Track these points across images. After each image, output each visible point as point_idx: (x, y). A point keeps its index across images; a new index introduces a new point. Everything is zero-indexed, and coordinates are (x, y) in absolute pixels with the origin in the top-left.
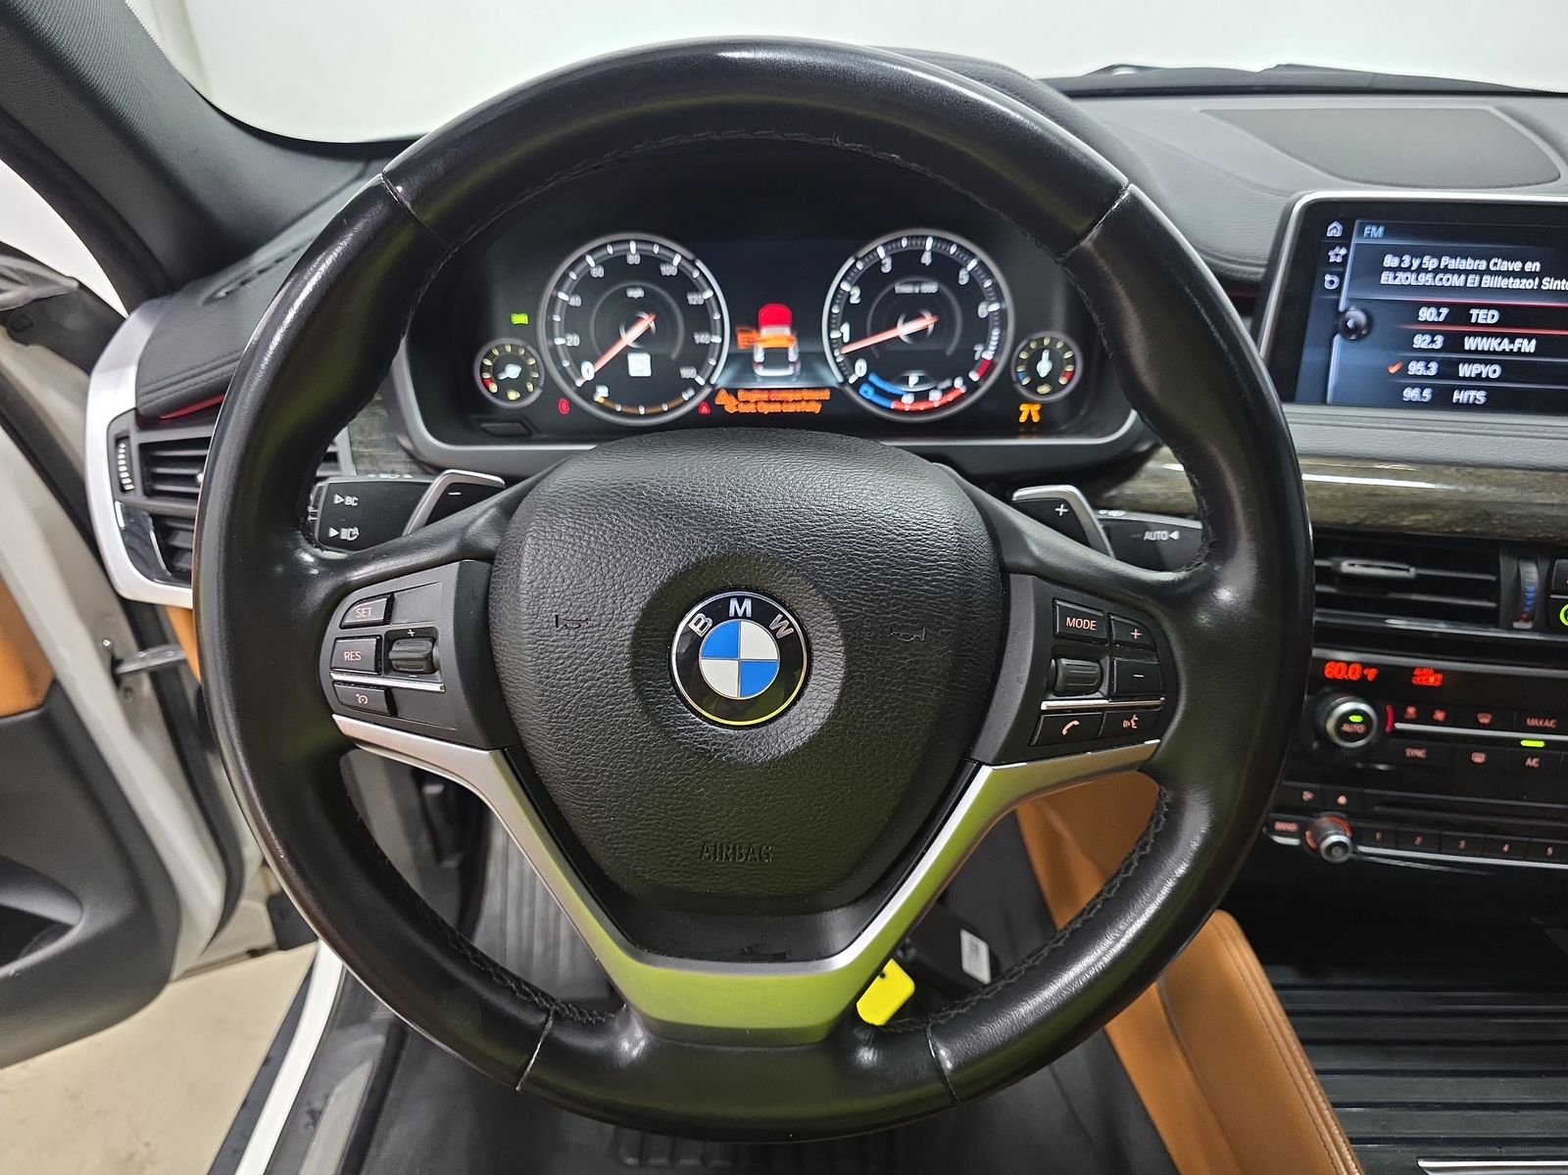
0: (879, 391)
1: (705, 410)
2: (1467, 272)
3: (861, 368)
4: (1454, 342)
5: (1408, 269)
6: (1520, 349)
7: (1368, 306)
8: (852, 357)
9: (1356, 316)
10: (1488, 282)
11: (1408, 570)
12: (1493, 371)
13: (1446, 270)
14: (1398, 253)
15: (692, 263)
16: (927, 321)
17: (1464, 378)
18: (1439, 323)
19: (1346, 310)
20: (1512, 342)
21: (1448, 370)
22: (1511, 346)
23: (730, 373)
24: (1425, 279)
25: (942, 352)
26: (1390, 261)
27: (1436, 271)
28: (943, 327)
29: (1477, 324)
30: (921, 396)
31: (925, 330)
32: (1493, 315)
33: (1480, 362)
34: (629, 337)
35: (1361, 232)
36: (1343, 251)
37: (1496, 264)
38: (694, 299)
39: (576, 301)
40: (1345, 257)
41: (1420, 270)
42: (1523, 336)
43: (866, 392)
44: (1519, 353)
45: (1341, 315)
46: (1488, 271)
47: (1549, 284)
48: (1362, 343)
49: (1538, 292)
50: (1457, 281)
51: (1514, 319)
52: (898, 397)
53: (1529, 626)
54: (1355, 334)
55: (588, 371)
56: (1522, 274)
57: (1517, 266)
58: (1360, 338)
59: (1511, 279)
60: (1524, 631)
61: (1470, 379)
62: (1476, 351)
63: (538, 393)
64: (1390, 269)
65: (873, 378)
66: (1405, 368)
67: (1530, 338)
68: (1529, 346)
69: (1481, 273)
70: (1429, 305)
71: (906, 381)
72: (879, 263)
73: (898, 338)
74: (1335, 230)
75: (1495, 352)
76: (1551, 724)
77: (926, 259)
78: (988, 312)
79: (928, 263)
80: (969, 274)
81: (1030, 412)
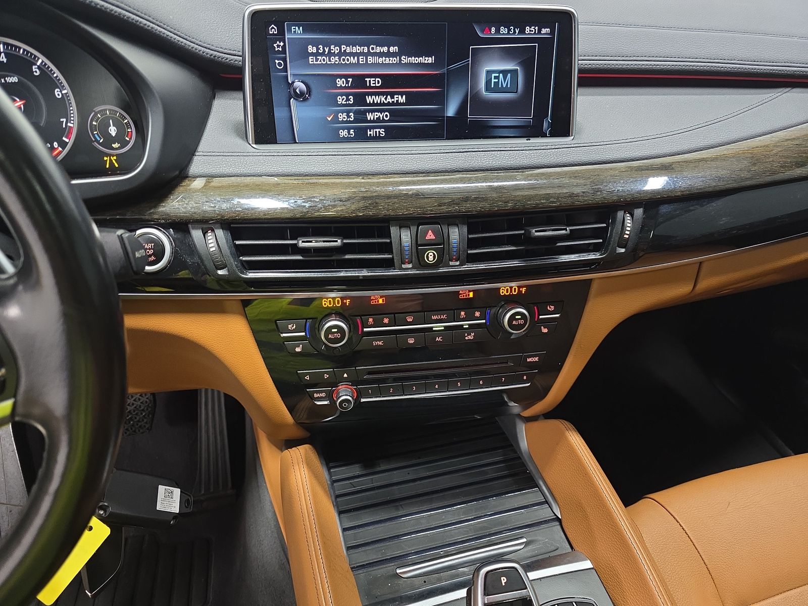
2: (357, 55)
4: (360, 100)
5: (323, 54)
6: (397, 101)
7: (305, 79)
9: (300, 86)
10: (371, 60)
11: (337, 241)
12: (386, 116)
13: (345, 54)
14: (315, 43)
16: (19, 104)
17: (371, 121)
18: (348, 88)
19: (293, 82)
20: (392, 97)
21: (361, 117)
22: (393, 100)
24: (335, 60)
26: (311, 49)
27: (340, 54)
28: (31, 107)
29: (370, 87)
31: (20, 108)
32: (378, 82)
33: (378, 111)
35: (290, 30)
36: (282, 44)
37: (373, 49)
40: (284, 47)
41: (330, 54)
42: (398, 93)
44: (398, 104)
45: (290, 85)
46: (369, 54)
47: (405, 59)
48: (307, 103)
49: (400, 65)
50: (353, 60)
51: (390, 82)
53: (410, 266)
54: (301, 97)
56: (388, 55)
57: (385, 49)
58: (305, 100)
59: (384, 58)
60: (408, 269)
61: (373, 121)
62: (374, 104)
64: (312, 54)
66: (336, 117)
67: (401, 94)
68: (402, 99)
69: (366, 55)
70: (341, 76)
74: (273, 30)
75: (384, 104)
76: (444, 317)
77: (3, 59)
78: (62, 94)
79: (5, 62)
80: (39, 68)
81: (111, 160)
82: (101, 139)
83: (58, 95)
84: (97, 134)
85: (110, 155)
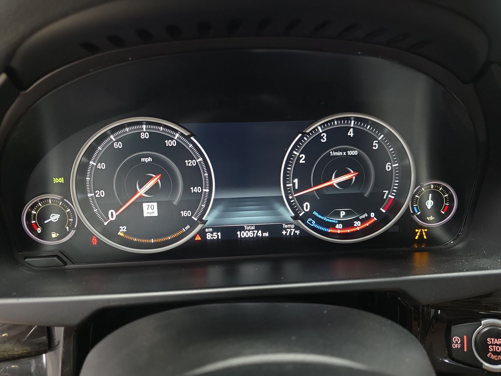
0: (319, 221)
1: (198, 238)
3: (307, 207)
8: (300, 200)
15: (188, 138)
16: (351, 175)
23: (216, 213)
25: (362, 195)
28: (362, 179)
30: (347, 224)
31: (351, 179)
34: (142, 192)
38: (190, 163)
39: (102, 166)
43: (311, 222)
52: (333, 225)
55: (113, 215)
63: (73, 232)
65: (315, 213)
71: (338, 214)
72: (320, 137)
73: (332, 186)
77: (351, 133)
78: (392, 167)
79: (352, 136)
80: (379, 143)
81: (421, 232)
82: (419, 211)
83: (389, 168)
84: (416, 207)
85: (421, 227)
